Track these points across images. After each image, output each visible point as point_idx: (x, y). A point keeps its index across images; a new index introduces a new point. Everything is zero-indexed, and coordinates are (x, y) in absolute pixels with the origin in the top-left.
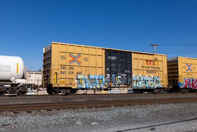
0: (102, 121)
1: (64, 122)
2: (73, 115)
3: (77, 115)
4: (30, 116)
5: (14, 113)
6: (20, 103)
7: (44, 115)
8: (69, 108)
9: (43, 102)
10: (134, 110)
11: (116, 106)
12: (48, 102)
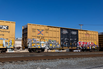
0: (52, 67)
1: (30, 68)
2: (36, 64)
3: (38, 64)
4: (11, 64)
5: (2, 63)
6: (6, 57)
7: (19, 64)
8: (33, 60)
9: (19, 57)
10: (69, 61)
11: (60, 59)
12: (22, 56)
